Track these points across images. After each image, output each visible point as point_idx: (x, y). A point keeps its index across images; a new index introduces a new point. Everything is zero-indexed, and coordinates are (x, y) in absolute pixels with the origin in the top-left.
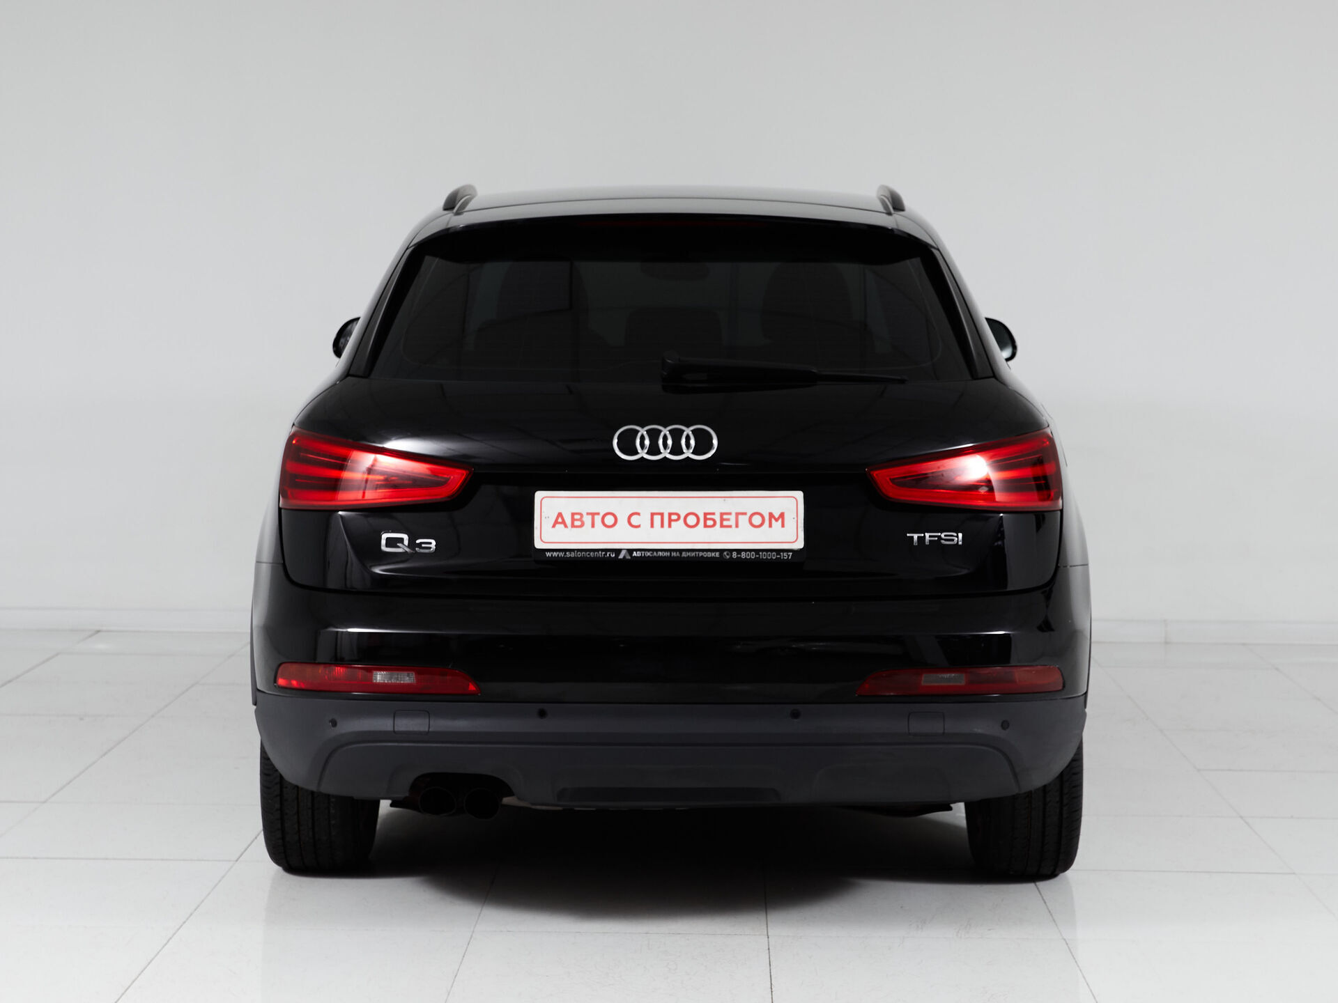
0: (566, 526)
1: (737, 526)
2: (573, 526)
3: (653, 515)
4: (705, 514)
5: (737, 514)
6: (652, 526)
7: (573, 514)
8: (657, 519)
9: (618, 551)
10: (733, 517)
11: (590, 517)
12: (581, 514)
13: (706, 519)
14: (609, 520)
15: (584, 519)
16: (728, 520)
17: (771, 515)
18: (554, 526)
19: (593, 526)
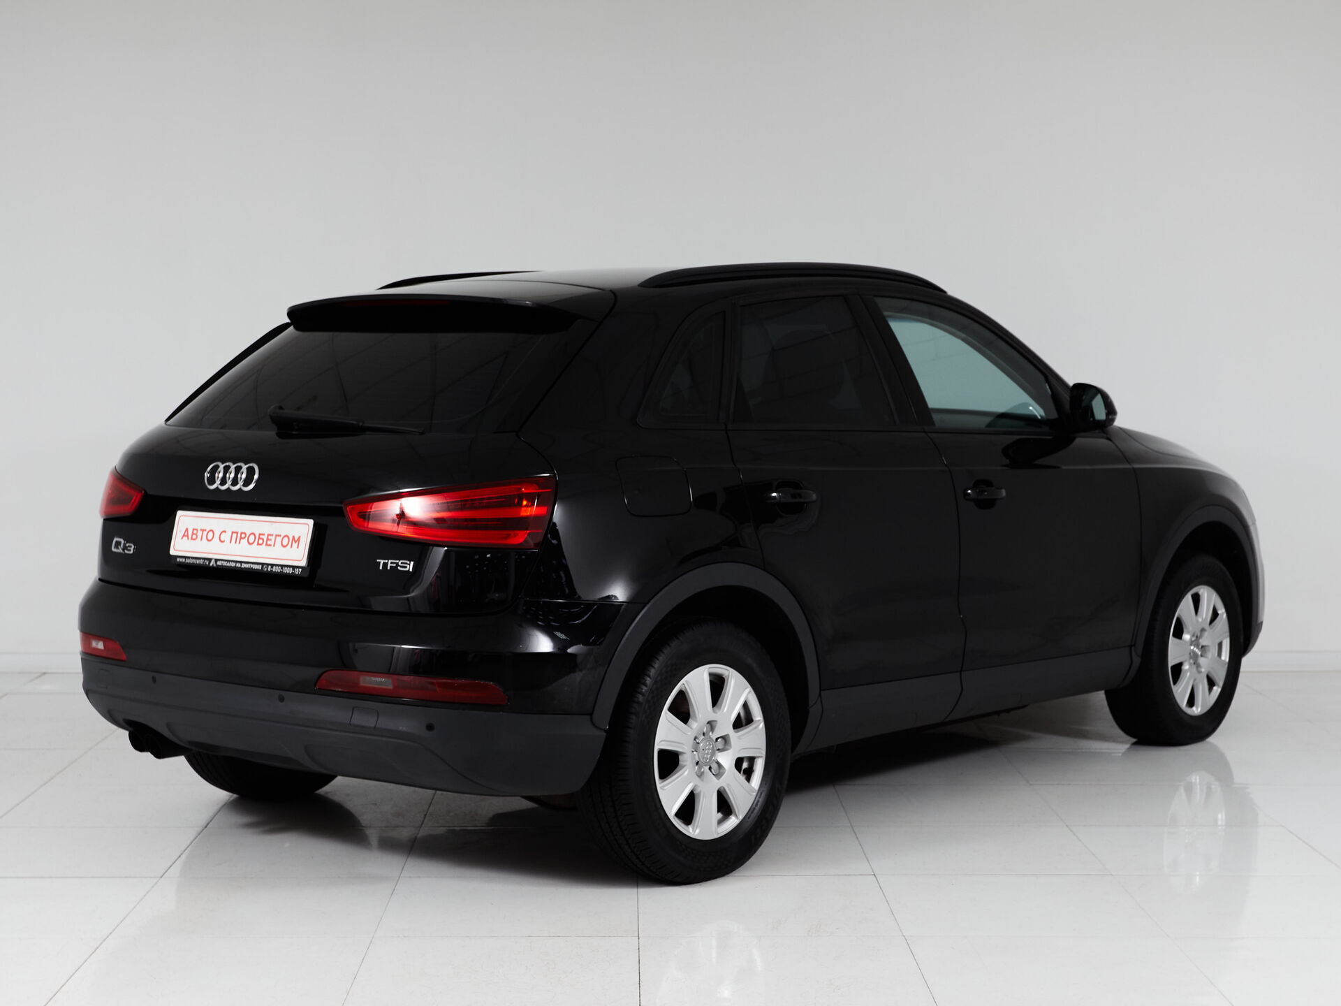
0: (188, 538)
1: (274, 545)
2: (192, 539)
3: (233, 533)
4: (260, 535)
5: (276, 536)
6: (231, 542)
7: (194, 530)
8: (235, 535)
9: (210, 560)
10: (273, 538)
11: (201, 532)
12: (197, 530)
13: (259, 538)
14: (210, 535)
15: (198, 534)
16: (270, 540)
17: (293, 537)
18: (182, 538)
19: (201, 539)
